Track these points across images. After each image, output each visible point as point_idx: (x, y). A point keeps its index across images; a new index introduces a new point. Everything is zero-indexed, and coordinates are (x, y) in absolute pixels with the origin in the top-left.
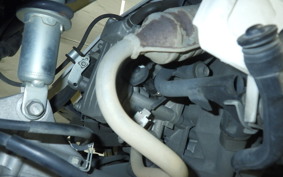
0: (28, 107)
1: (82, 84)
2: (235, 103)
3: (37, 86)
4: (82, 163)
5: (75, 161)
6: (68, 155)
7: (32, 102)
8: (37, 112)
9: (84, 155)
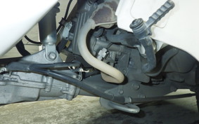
0: (49, 56)
1: (70, 37)
2: (138, 46)
3: (50, 45)
4: (77, 77)
5: (75, 77)
6: (71, 74)
7: (50, 53)
8: (53, 58)
9: (78, 73)
